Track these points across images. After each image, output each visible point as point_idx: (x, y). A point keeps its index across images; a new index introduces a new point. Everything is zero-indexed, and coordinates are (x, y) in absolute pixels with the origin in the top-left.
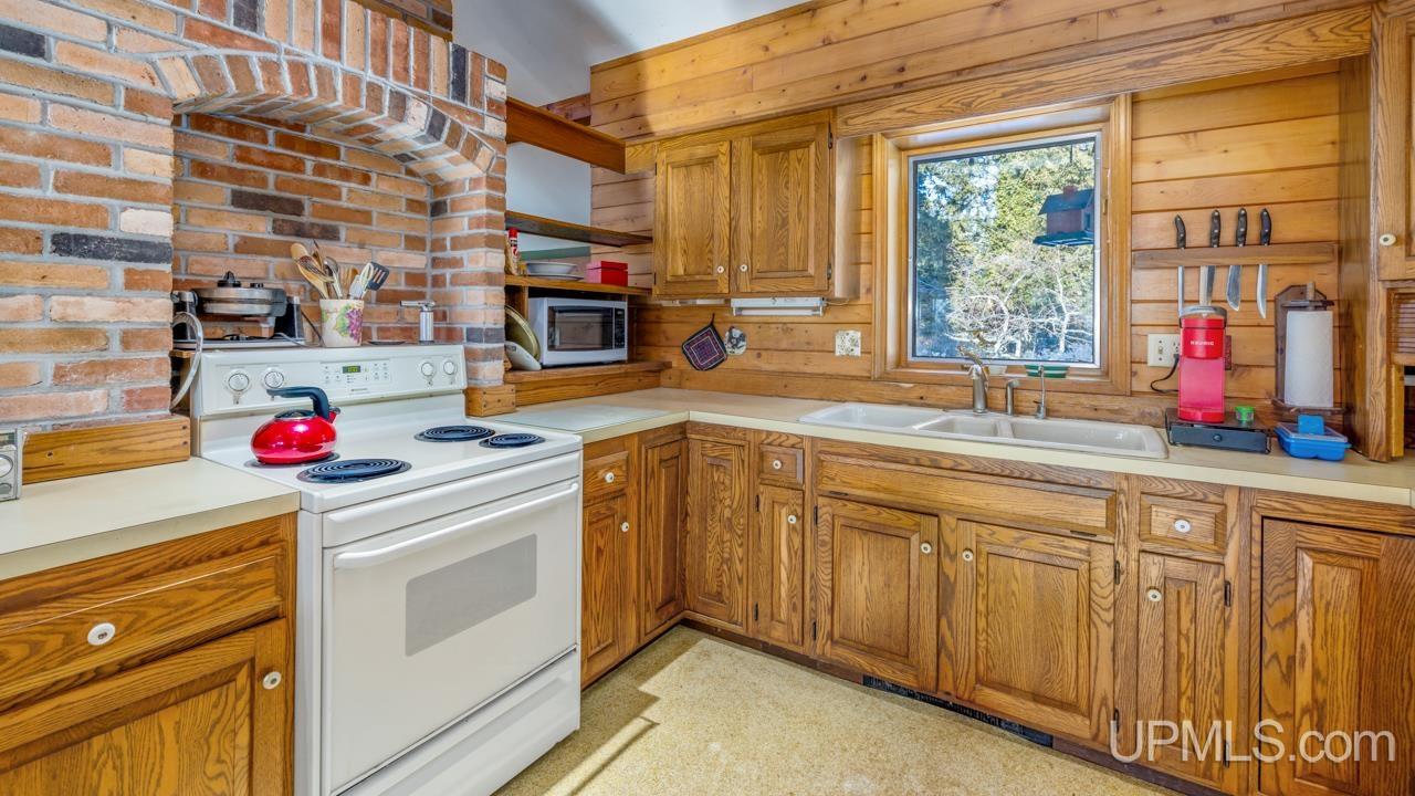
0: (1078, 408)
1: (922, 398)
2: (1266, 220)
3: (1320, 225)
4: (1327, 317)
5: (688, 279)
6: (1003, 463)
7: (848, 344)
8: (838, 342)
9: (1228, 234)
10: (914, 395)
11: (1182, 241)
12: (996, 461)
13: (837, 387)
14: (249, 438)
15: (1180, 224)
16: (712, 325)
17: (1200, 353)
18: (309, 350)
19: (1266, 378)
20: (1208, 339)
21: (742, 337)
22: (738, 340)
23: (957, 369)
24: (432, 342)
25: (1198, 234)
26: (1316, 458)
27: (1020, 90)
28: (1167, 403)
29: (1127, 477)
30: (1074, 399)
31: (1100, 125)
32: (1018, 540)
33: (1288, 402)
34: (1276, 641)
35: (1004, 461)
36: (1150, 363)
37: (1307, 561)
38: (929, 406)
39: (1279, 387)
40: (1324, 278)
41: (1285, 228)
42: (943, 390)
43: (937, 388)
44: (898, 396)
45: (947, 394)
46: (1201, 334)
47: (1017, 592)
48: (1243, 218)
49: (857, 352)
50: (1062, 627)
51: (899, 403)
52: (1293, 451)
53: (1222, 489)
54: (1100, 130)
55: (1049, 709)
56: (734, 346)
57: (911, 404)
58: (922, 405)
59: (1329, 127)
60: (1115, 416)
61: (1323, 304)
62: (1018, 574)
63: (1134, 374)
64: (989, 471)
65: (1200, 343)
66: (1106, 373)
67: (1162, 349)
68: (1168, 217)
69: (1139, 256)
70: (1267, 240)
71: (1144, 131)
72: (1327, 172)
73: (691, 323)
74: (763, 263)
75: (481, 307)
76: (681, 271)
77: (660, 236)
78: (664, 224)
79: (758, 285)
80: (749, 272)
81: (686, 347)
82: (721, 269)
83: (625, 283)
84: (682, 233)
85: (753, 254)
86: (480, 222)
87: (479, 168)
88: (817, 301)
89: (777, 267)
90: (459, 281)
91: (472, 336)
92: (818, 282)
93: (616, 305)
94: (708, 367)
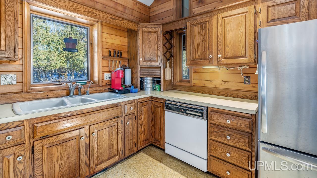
0: (93, 91)
1: (48, 96)
2: (121, 53)
3: (126, 56)
6: (100, 107)
10: (44, 96)
11: (110, 55)
12: (98, 107)
13: (7, 98)
15: (110, 52)
20: (121, 74)
23: (52, 85)
25: (112, 54)
26: (135, 92)
28: (109, 87)
30: (92, 89)
31: (90, 26)
32: (104, 124)
35: (100, 106)
36: (105, 79)
37: (143, 108)
38: (51, 98)
41: (123, 55)
42: (56, 92)
43: (54, 91)
44: (37, 96)
45: (57, 93)
46: (121, 73)
47: (104, 137)
48: (118, 52)
49: (15, 82)
50: (113, 139)
51: (38, 99)
52: (133, 92)
53: (134, 100)
54: (90, 27)
55: (111, 160)
57: (43, 99)
58: (48, 98)
59: (127, 39)
62: (105, 133)
64: (97, 110)
66: (94, 82)
67: (107, 76)
68: (108, 50)
69: (103, 57)
70: (121, 57)
71: (103, 31)
72: (127, 47)
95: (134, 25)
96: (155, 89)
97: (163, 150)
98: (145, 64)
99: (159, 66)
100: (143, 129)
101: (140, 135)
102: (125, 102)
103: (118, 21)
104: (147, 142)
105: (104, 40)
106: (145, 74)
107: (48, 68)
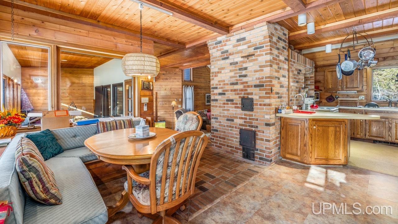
7: (362, 98)
14: (310, 106)
16: (332, 95)
24: (307, 98)
49: (364, 99)
73: (327, 95)
74: (348, 86)
75: (313, 93)
76: (331, 87)
77: (326, 82)
78: (327, 80)
79: (347, 89)
80: (346, 87)
81: (327, 99)
82: (340, 87)
83: (318, 89)
84: (331, 81)
85: (347, 85)
86: (312, 82)
87: (313, 75)
88: (356, 92)
89: (351, 86)
90: (309, 90)
91: (311, 97)
92: (360, 89)
93: (319, 92)
94: (331, 102)
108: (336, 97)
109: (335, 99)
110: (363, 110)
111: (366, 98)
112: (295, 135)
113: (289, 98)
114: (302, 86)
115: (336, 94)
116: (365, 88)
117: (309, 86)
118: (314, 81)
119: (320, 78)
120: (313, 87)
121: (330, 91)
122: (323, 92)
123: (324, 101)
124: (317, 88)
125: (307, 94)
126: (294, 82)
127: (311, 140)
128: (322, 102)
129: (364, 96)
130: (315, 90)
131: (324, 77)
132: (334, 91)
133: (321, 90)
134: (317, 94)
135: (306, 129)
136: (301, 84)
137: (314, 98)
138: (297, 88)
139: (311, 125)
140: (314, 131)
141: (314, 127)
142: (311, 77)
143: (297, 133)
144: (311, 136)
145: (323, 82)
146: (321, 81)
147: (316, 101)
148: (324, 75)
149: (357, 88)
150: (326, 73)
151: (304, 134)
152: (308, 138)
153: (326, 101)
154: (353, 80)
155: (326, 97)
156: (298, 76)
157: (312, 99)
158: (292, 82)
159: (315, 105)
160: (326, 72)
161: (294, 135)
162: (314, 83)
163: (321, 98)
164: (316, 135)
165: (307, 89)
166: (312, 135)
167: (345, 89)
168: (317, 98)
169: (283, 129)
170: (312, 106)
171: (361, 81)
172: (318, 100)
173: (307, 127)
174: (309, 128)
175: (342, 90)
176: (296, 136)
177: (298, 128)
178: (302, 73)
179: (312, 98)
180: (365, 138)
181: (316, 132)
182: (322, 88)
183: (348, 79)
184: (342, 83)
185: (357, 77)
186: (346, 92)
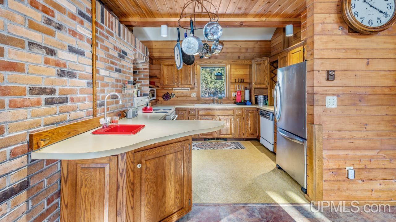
2: (243, 80)
3: (248, 81)
4: (249, 90)
5: (168, 85)
7: (193, 95)
8: (192, 95)
9: (240, 81)
10: (204, 102)
11: (236, 82)
13: (193, 102)
14: (142, 109)
15: (235, 80)
16: (168, 92)
17: (239, 95)
18: (140, 97)
19: (243, 97)
21: (174, 95)
22: (173, 95)
24: (140, 96)
25: (237, 81)
27: (220, 62)
28: (234, 101)
29: (235, 108)
30: (224, 101)
33: (246, 100)
34: (247, 122)
36: (233, 96)
37: (249, 114)
39: (245, 98)
40: (248, 86)
41: (245, 81)
42: (208, 101)
44: (202, 102)
46: (239, 92)
48: (241, 79)
49: (195, 96)
52: (247, 104)
53: (243, 108)
56: (173, 96)
57: (204, 103)
59: (248, 70)
60: (229, 103)
61: (248, 89)
63: (231, 97)
65: (239, 93)
66: (227, 98)
67: (234, 94)
68: (234, 79)
69: (231, 83)
70: (243, 82)
71: (232, 68)
72: (248, 75)
73: (163, 92)
74: (183, 83)
75: (147, 90)
76: (167, 83)
77: (162, 77)
78: (163, 75)
79: (182, 86)
80: (181, 84)
81: (163, 97)
82: (176, 83)
83: (155, 85)
84: (167, 77)
85: (181, 81)
86: (147, 75)
87: (147, 67)
88: (189, 89)
89: (186, 83)
90: (142, 85)
91: (145, 95)
92: (193, 86)
93: (154, 89)
94: (167, 100)
95: (249, 62)
96: (266, 104)
97: (259, 141)
98: (256, 86)
99: (266, 88)
100: (249, 127)
101: (247, 130)
102: (236, 108)
103: (237, 62)
104: (252, 136)
105: (232, 73)
106: (257, 93)
107: (221, 89)
108: (172, 95)
109: (171, 96)
110: (195, 108)
111: (197, 95)
112: (97, 194)
113: (94, 99)
114: (130, 79)
115: (172, 91)
116: (196, 85)
117: (142, 81)
118: (148, 74)
119: (156, 72)
120: (147, 82)
121: (166, 87)
122: (160, 89)
123: (161, 99)
124: (152, 84)
125: (139, 92)
126: (109, 69)
127: (133, 196)
128: (158, 100)
129: (195, 94)
130: (151, 86)
131: (161, 71)
132: (170, 88)
133: (157, 87)
134: (153, 91)
135: (121, 175)
136: (127, 75)
137: (149, 97)
138: (117, 81)
139: (132, 162)
140: (139, 175)
141: (139, 166)
142: (145, 69)
143: (100, 188)
144: (132, 187)
145: (159, 77)
146: (157, 76)
147: (151, 100)
148: (160, 69)
149: (190, 84)
150: (162, 67)
151: (116, 187)
152: (124, 195)
153: (162, 99)
154: (187, 76)
155: (162, 94)
156: (121, 62)
157: (146, 99)
158: (106, 70)
159: (148, 108)
160: (162, 65)
161: (93, 194)
162: (148, 77)
163: (157, 96)
164: (143, 181)
165: (139, 84)
166: (133, 184)
167: (180, 86)
168: (153, 96)
169: (66, 182)
170: (145, 110)
171: (194, 78)
172: (154, 98)
173: (123, 170)
174: (127, 170)
175: (178, 87)
176: (99, 196)
177: (102, 175)
178: (129, 59)
179: (146, 97)
180: (198, 138)
181: (143, 174)
182: (158, 85)
183: (182, 75)
184: (177, 79)
185: (190, 74)
186: (180, 89)
